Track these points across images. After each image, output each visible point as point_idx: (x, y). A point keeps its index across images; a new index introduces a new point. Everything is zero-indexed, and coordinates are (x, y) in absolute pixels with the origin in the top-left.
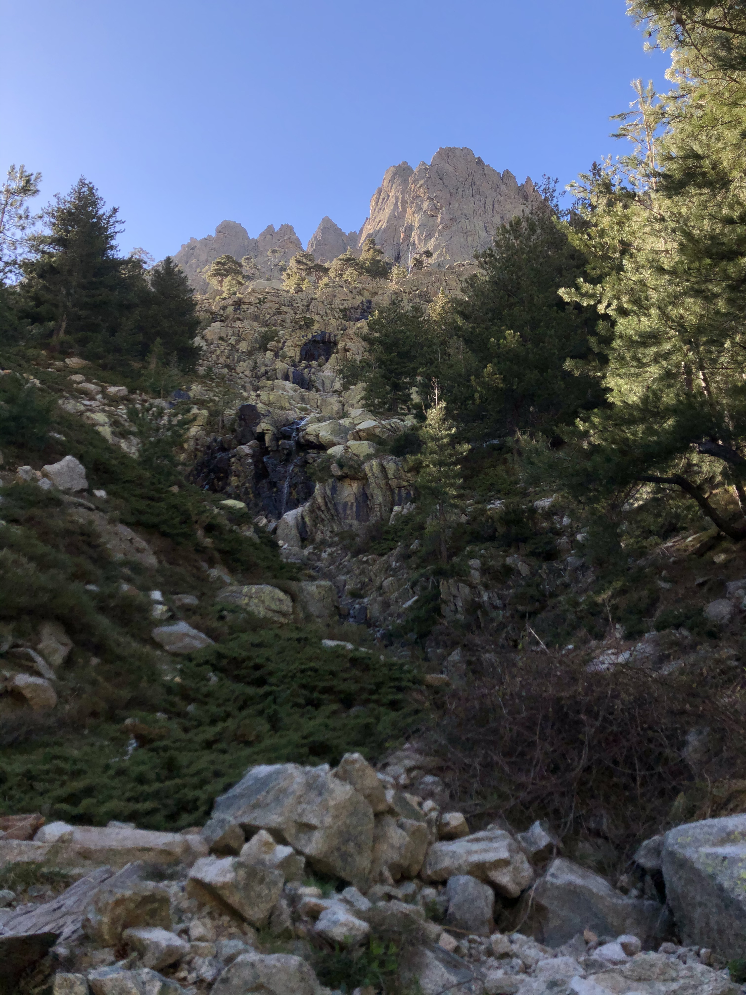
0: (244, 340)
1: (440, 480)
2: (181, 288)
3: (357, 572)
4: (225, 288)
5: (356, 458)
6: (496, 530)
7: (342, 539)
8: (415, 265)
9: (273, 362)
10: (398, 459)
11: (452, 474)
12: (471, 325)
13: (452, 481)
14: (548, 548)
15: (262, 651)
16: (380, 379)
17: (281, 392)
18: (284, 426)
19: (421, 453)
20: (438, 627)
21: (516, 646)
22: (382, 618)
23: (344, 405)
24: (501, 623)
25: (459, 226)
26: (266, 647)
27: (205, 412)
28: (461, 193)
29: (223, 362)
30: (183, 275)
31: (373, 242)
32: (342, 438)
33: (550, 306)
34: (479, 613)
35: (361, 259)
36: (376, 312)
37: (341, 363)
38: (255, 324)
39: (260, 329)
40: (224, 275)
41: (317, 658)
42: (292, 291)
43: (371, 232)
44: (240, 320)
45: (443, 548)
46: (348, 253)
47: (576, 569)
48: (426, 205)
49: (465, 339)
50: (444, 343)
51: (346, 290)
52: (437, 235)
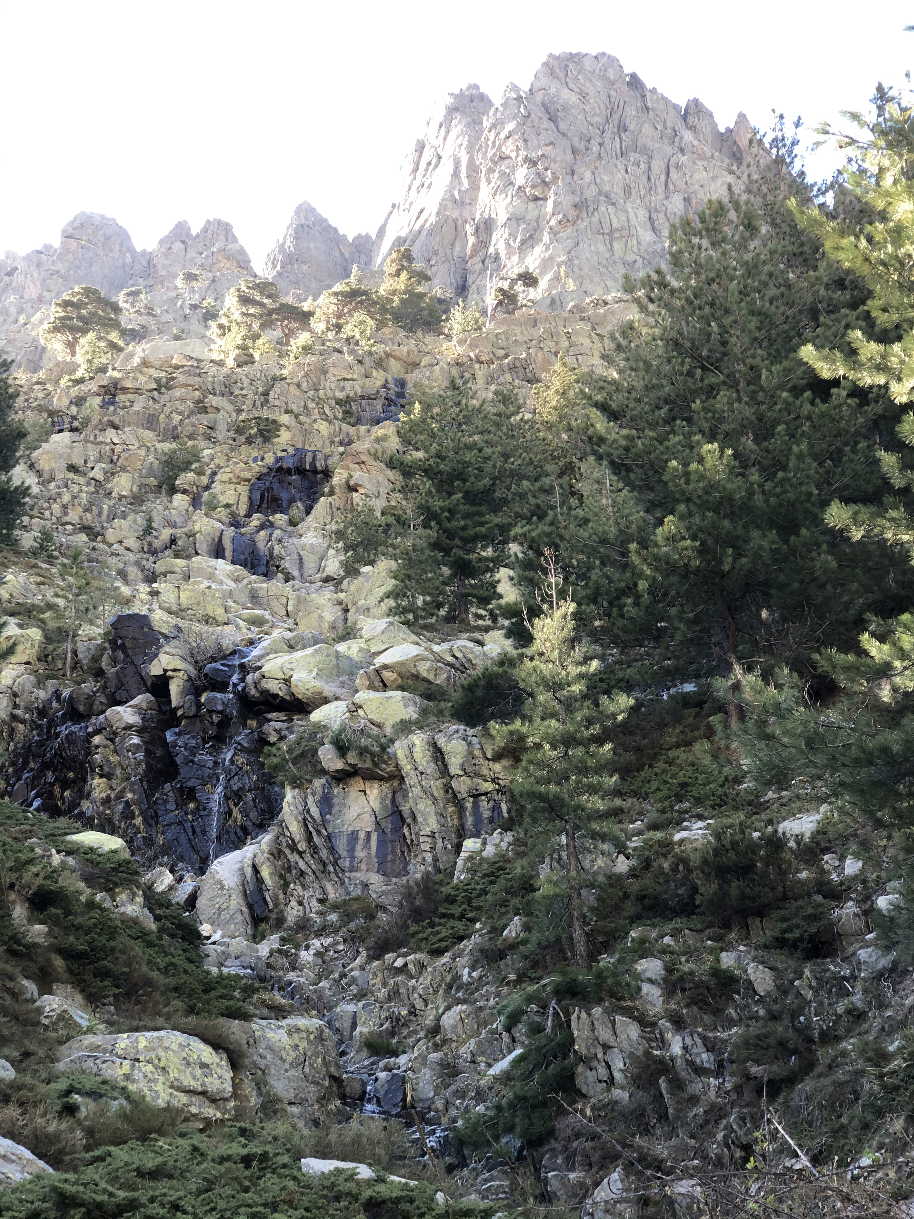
0: (124, 469)
1: (567, 779)
3: (382, 994)
4: (80, 358)
5: (375, 731)
6: (695, 889)
7: (348, 917)
8: (500, 303)
9: (188, 517)
10: (470, 732)
11: (591, 763)
12: (624, 432)
13: (595, 779)
14: (813, 930)
15: (162, 1187)
16: (427, 552)
17: (206, 583)
18: (213, 659)
19: (524, 718)
20: (571, 1120)
22: (439, 1104)
23: (346, 610)
24: (713, 1106)
25: (595, 219)
26: (171, 1177)
27: (35, 634)
28: (595, 149)
29: (76, 520)
31: (407, 256)
32: (343, 685)
33: (796, 391)
34: (663, 1084)
35: (382, 292)
36: (417, 406)
37: (339, 517)
38: (148, 435)
39: (159, 446)
40: (78, 330)
41: (290, 1203)
42: (230, 363)
43: (403, 234)
44: (116, 427)
45: (578, 934)
46: (353, 279)
47: (879, 976)
48: (521, 176)
49: (612, 463)
50: (567, 471)
51: (350, 359)
52: (546, 238)
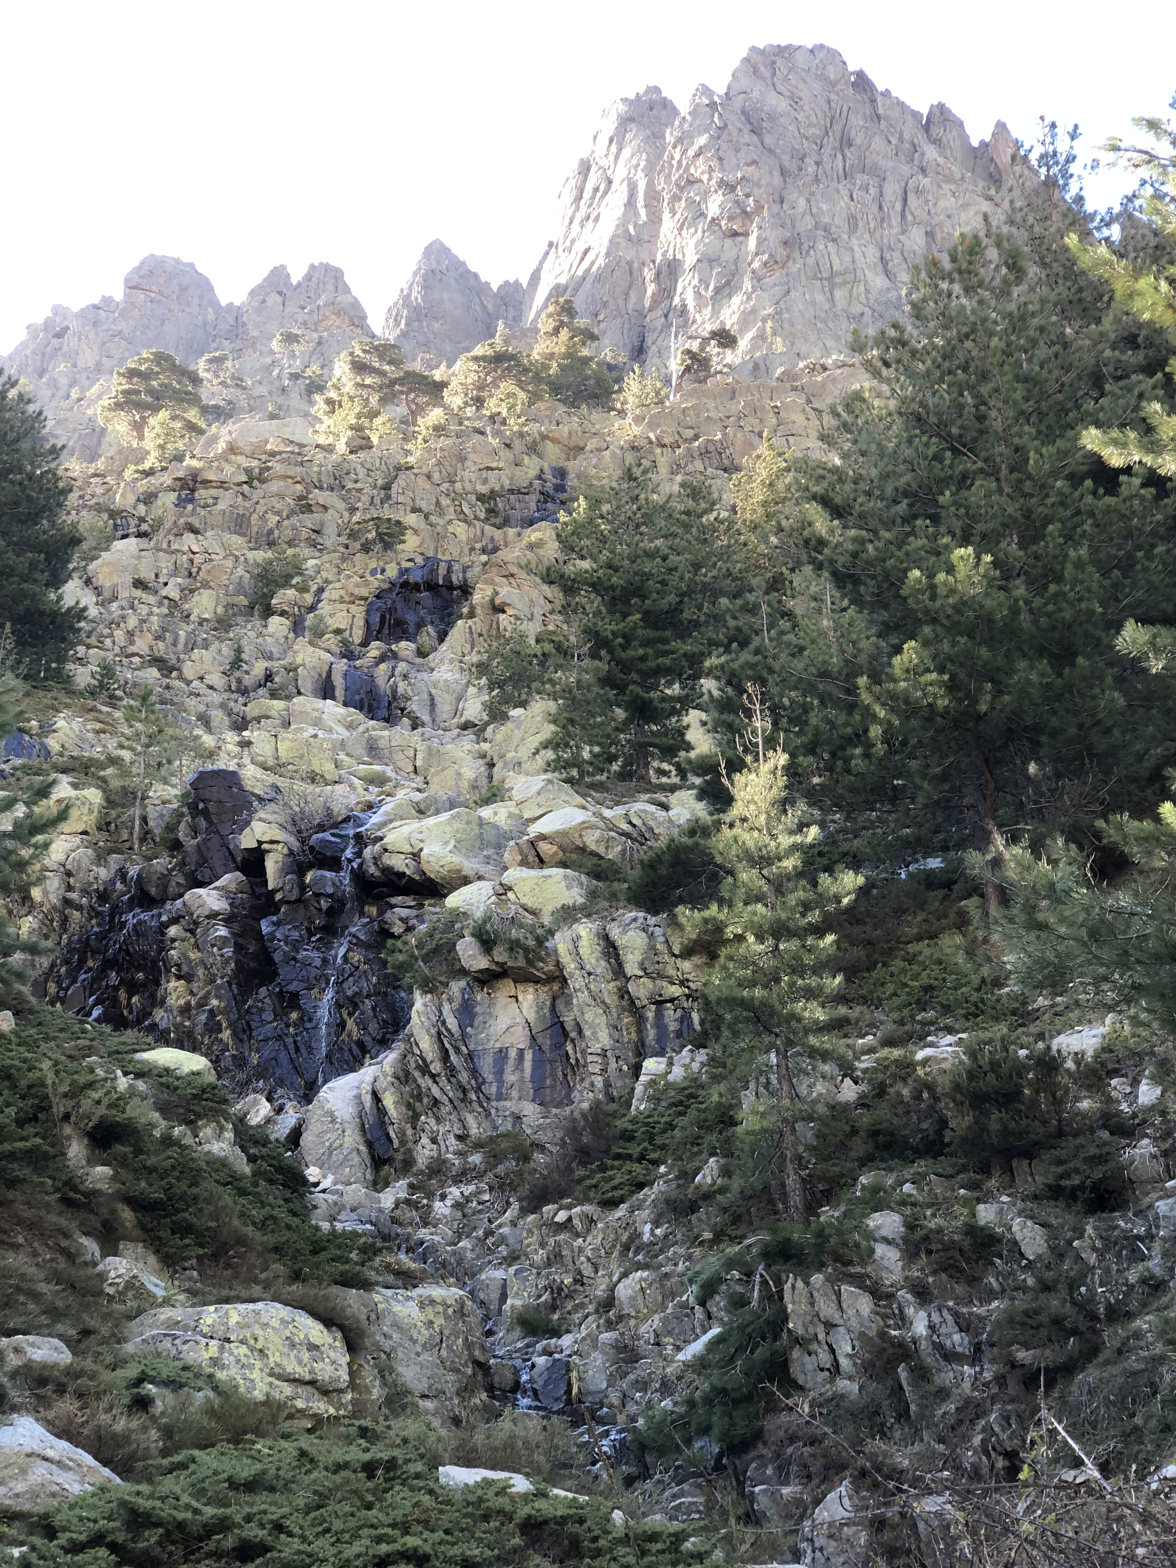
0: (206, 585)
1: (778, 980)
2: (25, 445)
3: (540, 1256)
4: (150, 443)
5: (529, 919)
6: (943, 1123)
7: (495, 1158)
8: (688, 369)
9: (288, 647)
10: (652, 920)
11: (809, 960)
12: (853, 532)
13: (813, 981)
14: (1098, 1174)
15: (261, 1502)
16: (596, 689)
17: (311, 731)
18: (321, 828)
19: (721, 902)
20: (784, 1418)
21: (1013, 1471)
22: (614, 1398)
23: (492, 765)
24: (968, 1402)
25: (811, 260)
26: (272, 1489)
27: (94, 795)
28: (811, 169)
29: (145, 651)
30: (31, 408)
31: (568, 309)
32: (487, 860)
33: (1075, 480)
34: (903, 1372)
35: (535, 356)
36: (582, 501)
37: (482, 645)
38: (237, 541)
39: (251, 555)
40: (147, 407)
41: (426, 1524)
42: (341, 447)
43: (563, 280)
44: (195, 531)
45: (792, 1181)
46: (498, 340)
48: (714, 205)
49: (835, 574)
50: (776, 584)
51: (495, 442)
52: (747, 285)
